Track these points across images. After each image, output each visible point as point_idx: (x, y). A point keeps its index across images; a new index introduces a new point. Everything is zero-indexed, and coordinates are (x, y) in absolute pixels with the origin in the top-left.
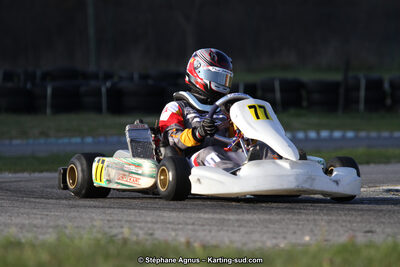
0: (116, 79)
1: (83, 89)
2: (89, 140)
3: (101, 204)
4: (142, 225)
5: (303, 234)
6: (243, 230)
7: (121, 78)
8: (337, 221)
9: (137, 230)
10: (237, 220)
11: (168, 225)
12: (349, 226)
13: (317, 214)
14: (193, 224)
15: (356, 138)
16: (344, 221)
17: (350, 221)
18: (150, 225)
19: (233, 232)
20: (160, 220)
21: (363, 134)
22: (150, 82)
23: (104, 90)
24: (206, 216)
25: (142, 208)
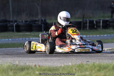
0: (18, 22)
1: (8, 25)
2: (10, 39)
3: (12, 56)
4: (23, 61)
5: (69, 63)
6: (52, 62)
7: (19, 22)
8: (79, 59)
9: (21, 63)
10: (51, 60)
11: (31, 61)
12: (82, 60)
13: (73, 57)
14: (38, 61)
15: (86, 37)
16: (81, 59)
17: (82, 59)
18: (25, 61)
19: (49, 63)
20: (28, 60)
21: (88, 36)
22: (28, 23)
23: (14, 25)
24: (42, 59)
25: (24, 57)
